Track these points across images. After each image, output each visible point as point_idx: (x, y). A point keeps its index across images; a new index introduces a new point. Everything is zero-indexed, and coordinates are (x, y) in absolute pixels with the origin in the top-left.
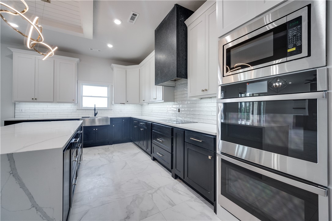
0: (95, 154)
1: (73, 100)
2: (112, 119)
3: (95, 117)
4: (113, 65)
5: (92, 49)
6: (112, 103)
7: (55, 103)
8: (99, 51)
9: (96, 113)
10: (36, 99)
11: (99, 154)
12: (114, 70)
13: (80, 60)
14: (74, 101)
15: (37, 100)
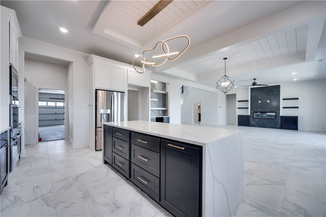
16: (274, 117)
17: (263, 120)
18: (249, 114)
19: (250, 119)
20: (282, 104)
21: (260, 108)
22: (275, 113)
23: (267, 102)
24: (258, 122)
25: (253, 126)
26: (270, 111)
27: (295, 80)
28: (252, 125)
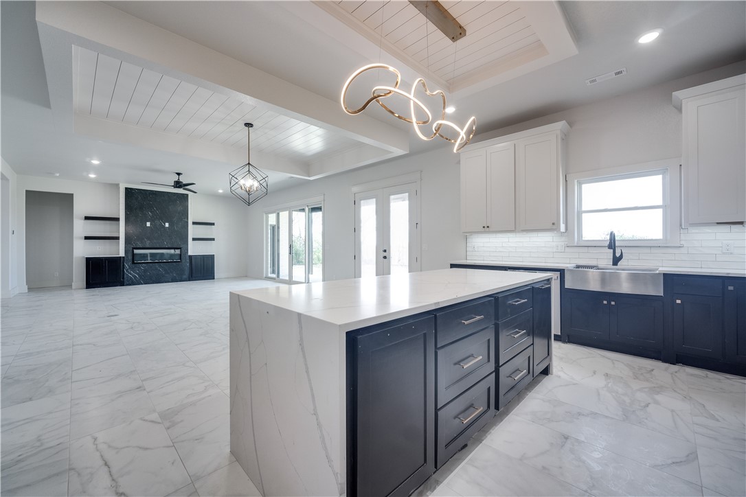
0: (595, 373)
1: (553, 224)
2: (669, 278)
3: (615, 267)
4: (679, 94)
5: (595, 81)
6: (681, 225)
7: (519, 232)
8: (617, 74)
9: (618, 255)
10: (488, 227)
11: (607, 375)
12: (683, 112)
13: (570, 124)
14: (554, 227)
15: (490, 229)
16: (178, 257)
17: (157, 265)
18: (122, 254)
19: (124, 265)
20: (193, 231)
21: (148, 238)
22: (179, 250)
23: (164, 227)
24: (145, 271)
25: (132, 283)
26: (170, 246)
27: (221, 191)
28: (130, 282)
